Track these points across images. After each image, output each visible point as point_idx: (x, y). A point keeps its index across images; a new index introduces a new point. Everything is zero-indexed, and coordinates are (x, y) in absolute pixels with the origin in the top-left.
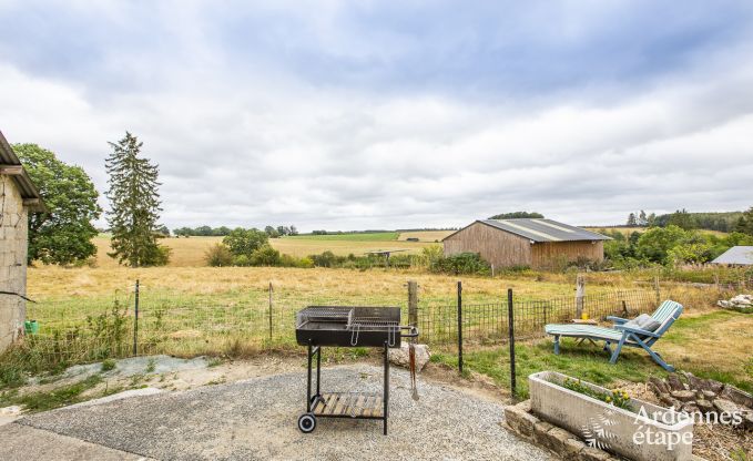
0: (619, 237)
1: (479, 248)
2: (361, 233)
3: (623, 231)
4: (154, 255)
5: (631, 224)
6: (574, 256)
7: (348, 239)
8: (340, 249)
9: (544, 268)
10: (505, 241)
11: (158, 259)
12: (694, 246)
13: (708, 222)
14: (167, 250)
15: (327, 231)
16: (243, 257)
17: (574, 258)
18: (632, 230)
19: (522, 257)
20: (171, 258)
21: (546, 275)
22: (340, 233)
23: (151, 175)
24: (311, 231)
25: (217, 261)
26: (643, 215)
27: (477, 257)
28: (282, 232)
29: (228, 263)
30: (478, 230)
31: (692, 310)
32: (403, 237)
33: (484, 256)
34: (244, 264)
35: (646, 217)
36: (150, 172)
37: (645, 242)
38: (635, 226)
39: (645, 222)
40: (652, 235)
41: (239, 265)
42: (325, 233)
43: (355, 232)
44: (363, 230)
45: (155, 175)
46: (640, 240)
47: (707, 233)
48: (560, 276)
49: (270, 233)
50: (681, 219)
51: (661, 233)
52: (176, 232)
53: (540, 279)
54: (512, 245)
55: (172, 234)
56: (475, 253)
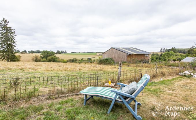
0: (157, 54)
1: (112, 56)
2: (86, 53)
3: (159, 53)
4: (14, 58)
5: (161, 51)
6: (140, 58)
7: (82, 55)
8: (79, 57)
9: (130, 62)
10: (120, 54)
11: (16, 60)
12: (176, 57)
13: (180, 51)
14: (19, 57)
15: (76, 52)
16: (44, 59)
17: (140, 60)
18: (161, 53)
19: (124, 59)
20: (21, 59)
21: (130, 64)
22: (80, 53)
23: (13, 32)
24: (71, 52)
25: (36, 60)
26: (164, 49)
27: (111, 59)
28: (62, 52)
29: (40, 61)
30: (112, 51)
31: (169, 76)
32: (98, 54)
33: (113, 59)
34: (45, 61)
35: (165, 49)
36: (12, 31)
37: (164, 56)
38: (162, 52)
39: (165, 51)
40: (166, 54)
41: (43, 62)
42: (75, 53)
43: (84, 53)
44: (87, 52)
45: (14, 33)
46: (162, 55)
47: (180, 54)
48: (134, 65)
49: (58, 53)
50: (173, 50)
51: (168, 53)
52: (29, 52)
53: (128, 66)
54: (121, 55)
55: (28, 52)
56: (111, 57)
